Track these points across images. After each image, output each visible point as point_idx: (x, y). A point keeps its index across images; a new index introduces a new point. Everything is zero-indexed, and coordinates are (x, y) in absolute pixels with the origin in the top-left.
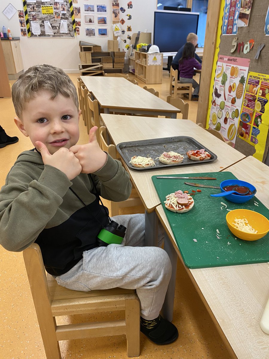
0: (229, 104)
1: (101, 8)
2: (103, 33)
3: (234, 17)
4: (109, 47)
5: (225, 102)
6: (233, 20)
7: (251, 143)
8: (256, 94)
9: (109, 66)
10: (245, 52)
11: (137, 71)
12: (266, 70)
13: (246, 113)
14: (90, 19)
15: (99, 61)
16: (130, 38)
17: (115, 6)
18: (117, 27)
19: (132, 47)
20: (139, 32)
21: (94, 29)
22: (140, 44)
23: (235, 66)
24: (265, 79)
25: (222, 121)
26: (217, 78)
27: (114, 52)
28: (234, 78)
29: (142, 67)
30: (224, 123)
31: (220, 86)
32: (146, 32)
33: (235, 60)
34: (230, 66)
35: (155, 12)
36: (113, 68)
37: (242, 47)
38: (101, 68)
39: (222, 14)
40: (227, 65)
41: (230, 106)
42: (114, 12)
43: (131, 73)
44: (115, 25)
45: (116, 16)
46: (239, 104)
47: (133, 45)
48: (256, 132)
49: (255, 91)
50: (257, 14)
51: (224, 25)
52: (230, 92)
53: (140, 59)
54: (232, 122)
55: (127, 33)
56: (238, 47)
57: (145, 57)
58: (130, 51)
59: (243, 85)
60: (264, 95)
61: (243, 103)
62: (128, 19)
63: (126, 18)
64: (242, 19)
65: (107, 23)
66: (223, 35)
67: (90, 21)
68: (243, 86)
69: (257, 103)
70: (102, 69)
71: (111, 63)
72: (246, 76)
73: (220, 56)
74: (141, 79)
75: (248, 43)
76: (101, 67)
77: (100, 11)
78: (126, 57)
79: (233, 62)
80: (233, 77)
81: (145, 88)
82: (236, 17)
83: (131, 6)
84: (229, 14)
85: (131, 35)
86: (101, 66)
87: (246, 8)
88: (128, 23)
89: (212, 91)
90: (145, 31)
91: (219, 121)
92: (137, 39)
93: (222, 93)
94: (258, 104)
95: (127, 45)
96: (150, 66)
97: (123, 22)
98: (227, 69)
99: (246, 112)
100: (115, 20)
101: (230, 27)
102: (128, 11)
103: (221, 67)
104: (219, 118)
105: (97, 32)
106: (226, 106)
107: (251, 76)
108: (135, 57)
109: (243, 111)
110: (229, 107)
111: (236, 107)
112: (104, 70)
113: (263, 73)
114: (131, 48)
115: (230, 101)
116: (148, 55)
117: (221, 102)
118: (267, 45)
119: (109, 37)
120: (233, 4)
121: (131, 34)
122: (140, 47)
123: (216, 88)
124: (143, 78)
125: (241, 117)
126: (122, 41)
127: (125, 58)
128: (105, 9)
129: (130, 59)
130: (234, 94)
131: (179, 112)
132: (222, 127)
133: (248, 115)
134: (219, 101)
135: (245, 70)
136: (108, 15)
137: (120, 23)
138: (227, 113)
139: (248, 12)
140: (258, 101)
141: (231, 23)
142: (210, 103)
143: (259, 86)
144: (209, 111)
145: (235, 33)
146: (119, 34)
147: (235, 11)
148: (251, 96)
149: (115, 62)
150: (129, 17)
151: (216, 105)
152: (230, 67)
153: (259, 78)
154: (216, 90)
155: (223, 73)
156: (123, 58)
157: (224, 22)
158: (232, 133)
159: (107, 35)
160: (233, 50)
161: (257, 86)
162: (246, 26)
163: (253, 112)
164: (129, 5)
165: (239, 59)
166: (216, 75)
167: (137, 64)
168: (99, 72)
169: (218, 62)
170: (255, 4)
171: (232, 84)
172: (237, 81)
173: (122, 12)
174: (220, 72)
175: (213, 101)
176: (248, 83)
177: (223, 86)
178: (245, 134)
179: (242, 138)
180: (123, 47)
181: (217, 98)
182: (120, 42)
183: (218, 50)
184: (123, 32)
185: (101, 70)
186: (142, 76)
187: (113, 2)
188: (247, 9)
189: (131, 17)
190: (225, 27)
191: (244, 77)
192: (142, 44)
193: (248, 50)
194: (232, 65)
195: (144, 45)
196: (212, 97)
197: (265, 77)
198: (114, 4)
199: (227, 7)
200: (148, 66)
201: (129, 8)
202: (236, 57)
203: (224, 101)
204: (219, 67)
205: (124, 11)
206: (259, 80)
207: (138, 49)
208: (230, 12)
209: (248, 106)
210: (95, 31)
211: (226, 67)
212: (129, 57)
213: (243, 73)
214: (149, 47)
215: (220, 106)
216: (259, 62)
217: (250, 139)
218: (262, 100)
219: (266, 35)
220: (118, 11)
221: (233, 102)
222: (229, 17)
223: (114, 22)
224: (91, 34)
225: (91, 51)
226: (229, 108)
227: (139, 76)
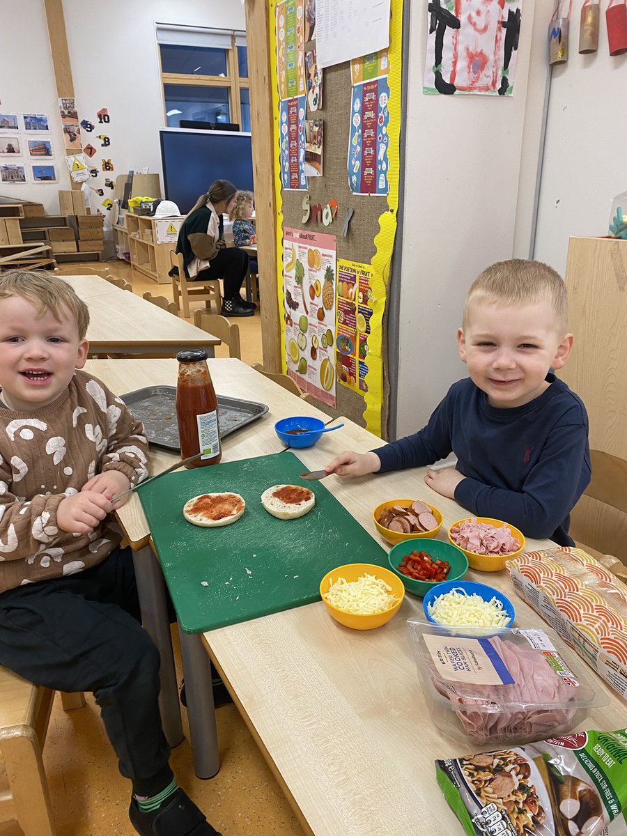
0: (315, 321)
1: (33, 121)
2: (45, 175)
3: (298, 159)
4: (63, 206)
5: (308, 317)
6: (298, 164)
7: (361, 392)
8: (354, 300)
9: (68, 247)
10: (326, 222)
11: (135, 256)
12: (364, 256)
13: (345, 336)
14: (10, 146)
15: (42, 237)
16: (111, 185)
17: (68, 118)
18: (77, 163)
19: (119, 204)
20: (130, 172)
21: (22, 168)
22: (135, 199)
23: (313, 248)
24: (363, 273)
25: (307, 354)
26: (288, 272)
27: (76, 217)
28: (315, 271)
29: (145, 246)
30: (311, 359)
31: (295, 286)
32: (146, 173)
33: (312, 238)
34: (306, 248)
35: (162, 133)
36: (78, 251)
37: (319, 213)
38: (48, 254)
39: (277, 152)
40: (300, 247)
41: (317, 325)
42: (67, 131)
43: (123, 260)
44: (72, 158)
45: (72, 140)
46: (332, 319)
47: (119, 201)
48: (364, 369)
49: (352, 293)
50: (335, 157)
51: (284, 173)
52: (313, 298)
53: (140, 231)
54: (324, 355)
55: (103, 175)
56: (313, 214)
57: (149, 225)
58: (114, 213)
59: (332, 283)
60: (365, 301)
61: (338, 317)
62: (102, 145)
63: (97, 144)
64: (312, 163)
65: (53, 153)
66: (285, 189)
67: (11, 150)
68: (331, 286)
69: (359, 316)
70: (50, 255)
71: (72, 240)
72: (333, 268)
73: (287, 229)
74: (145, 274)
75: (328, 206)
76: (47, 251)
77: (32, 128)
78: (108, 227)
79: (308, 240)
80: (314, 269)
81: (147, 297)
82: (301, 159)
83: (106, 117)
84: (290, 153)
85: (113, 179)
86: (48, 248)
87: (315, 143)
88: (102, 154)
89: (282, 296)
90: (145, 170)
91: (302, 354)
92: (128, 188)
93: (299, 300)
94: (360, 318)
95: (106, 201)
96: (163, 244)
97: (90, 151)
98: (302, 254)
99: (345, 334)
100: (72, 146)
101: (295, 176)
102: (100, 129)
103: (290, 249)
104: (301, 348)
105: (29, 174)
106: (310, 324)
107: (341, 267)
108: (128, 226)
109: (338, 334)
110: (316, 327)
111: (326, 326)
112: (57, 257)
113: (360, 262)
114: (117, 205)
115: (316, 315)
116: (156, 221)
117: (301, 318)
118: (357, 211)
119: (62, 183)
120: (293, 135)
121: (112, 176)
122: (136, 205)
123: (287, 291)
124: (151, 272)
125: (338, 345)
126: (94, 192)
127: (105, 229)
128: (45, 125)
129: (116, 230)
130: (319, 301)
131: (219, 343)
132: (309, 366)
133: (348, 340)
134: (297, 315)
135: (331, 256)
136: (54, 136)
137: (84, 154)
138: (314, 338)
139: (319, 151)
140: (359, 312)
141: (295, 169)
142: (283, 321)
143: (357, 285)
144: (283, 336)
145: (304, 187)
146: (85, 178)
147: (297, 148)
148: (348, 303)
149: (81, 238)
150: (105, 141)
151: (293, 325)
152: (306, 251)
153: (355, 271)
154: (289, 294)
155: (295, 262)
156: (99, 230)
157: (284, 167)
158: (327, 376)
159: (55, 179)
160: (305, 219)
161: (353, 285)
162: (319, 175)
163: (356, 334)
164: (102, 117)
165: (317, 235)
166: (285, 266)
167: (133, 240)
168: (45, 262)
169: (284, 241)
170: (329, 139)
171: (313, 283)
172: (320, 276)
173: (87, 130)
174: (290, 260)
175: (287, 316)
176: (340, 281)
177: (299, 286)
178: (348, 377)
179: (345, 384)
180: (98, 205)
181: (292, 311)
182: (90, 195)
183: (280, 218)
184: (94, 172)
185: (48, 258)
186: (147, 267)
187: (63, 109)
188: (317, 146)
189: (108, 141)
190: (286, 176)
191: (332, 268)
192: (140, 198)
193: (330, 219)
194: (309, 247)
195: (144, 199)
196: (284, 309)
197: (362, 269)
198: (66, 113)
199: (285, 140)
200: (159, 245)
201: (101, 122)
202: (312, 231)
203: (306, 315)
204: (288, 251)
205: (92, 128)
206: (354, 273)
207: (132, 210)
208: (290, 148)
209: (345, 323)
210: (25, 170)
211: (300, 251)
212: (113, 225)
213: (329, 262)
214: (156, 204)
215: (299, 325)
216: (350, 241)
217: (357, 384)
218: (364, 310)
219: (354, 193)
220: (76, 128)
221: (321, 316)
222: (290, 158)
223: (70, 152)
224: (15, 179)
225: (19, 216)
226: (316, 329)
227: (140, 266)
